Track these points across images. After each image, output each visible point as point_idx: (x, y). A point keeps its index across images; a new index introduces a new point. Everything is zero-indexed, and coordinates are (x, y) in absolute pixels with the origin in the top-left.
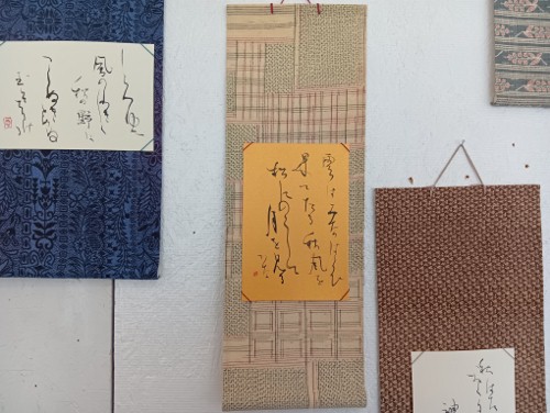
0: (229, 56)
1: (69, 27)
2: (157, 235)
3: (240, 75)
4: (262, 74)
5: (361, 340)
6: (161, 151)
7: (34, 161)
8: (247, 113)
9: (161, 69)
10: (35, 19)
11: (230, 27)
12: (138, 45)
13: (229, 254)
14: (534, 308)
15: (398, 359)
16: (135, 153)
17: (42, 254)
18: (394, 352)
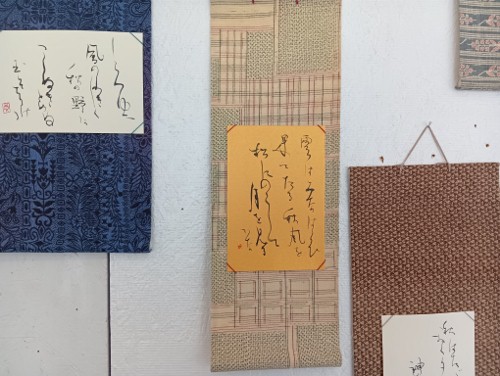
0: (213, 43)
1: (62, 17)
2: (148, 212)
3: (223, 61)
4: (244, 60)
5: (336, 306)
6: (150, 134)
7: (32, 143)
8: (230, 98)
9: (150, 56)
10: (30, 10)
11: (213, 16)
12: (128, 34)
13: (215, 228)
14: (492, 275)
15: (370, 322)
16: (126, 136)
17: (42, 230)
18: (366, 316)
